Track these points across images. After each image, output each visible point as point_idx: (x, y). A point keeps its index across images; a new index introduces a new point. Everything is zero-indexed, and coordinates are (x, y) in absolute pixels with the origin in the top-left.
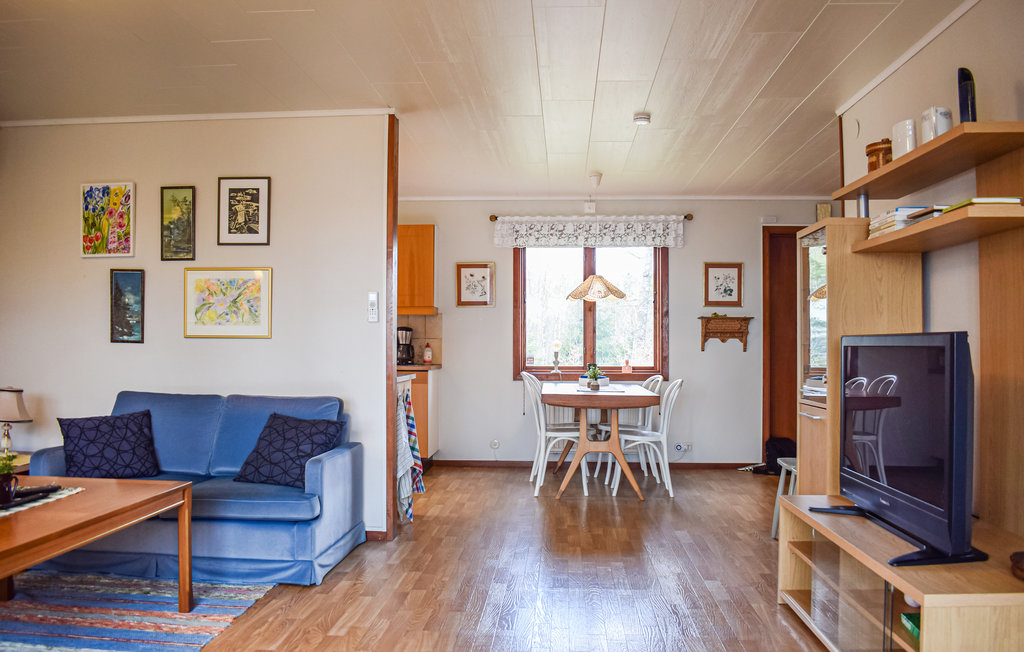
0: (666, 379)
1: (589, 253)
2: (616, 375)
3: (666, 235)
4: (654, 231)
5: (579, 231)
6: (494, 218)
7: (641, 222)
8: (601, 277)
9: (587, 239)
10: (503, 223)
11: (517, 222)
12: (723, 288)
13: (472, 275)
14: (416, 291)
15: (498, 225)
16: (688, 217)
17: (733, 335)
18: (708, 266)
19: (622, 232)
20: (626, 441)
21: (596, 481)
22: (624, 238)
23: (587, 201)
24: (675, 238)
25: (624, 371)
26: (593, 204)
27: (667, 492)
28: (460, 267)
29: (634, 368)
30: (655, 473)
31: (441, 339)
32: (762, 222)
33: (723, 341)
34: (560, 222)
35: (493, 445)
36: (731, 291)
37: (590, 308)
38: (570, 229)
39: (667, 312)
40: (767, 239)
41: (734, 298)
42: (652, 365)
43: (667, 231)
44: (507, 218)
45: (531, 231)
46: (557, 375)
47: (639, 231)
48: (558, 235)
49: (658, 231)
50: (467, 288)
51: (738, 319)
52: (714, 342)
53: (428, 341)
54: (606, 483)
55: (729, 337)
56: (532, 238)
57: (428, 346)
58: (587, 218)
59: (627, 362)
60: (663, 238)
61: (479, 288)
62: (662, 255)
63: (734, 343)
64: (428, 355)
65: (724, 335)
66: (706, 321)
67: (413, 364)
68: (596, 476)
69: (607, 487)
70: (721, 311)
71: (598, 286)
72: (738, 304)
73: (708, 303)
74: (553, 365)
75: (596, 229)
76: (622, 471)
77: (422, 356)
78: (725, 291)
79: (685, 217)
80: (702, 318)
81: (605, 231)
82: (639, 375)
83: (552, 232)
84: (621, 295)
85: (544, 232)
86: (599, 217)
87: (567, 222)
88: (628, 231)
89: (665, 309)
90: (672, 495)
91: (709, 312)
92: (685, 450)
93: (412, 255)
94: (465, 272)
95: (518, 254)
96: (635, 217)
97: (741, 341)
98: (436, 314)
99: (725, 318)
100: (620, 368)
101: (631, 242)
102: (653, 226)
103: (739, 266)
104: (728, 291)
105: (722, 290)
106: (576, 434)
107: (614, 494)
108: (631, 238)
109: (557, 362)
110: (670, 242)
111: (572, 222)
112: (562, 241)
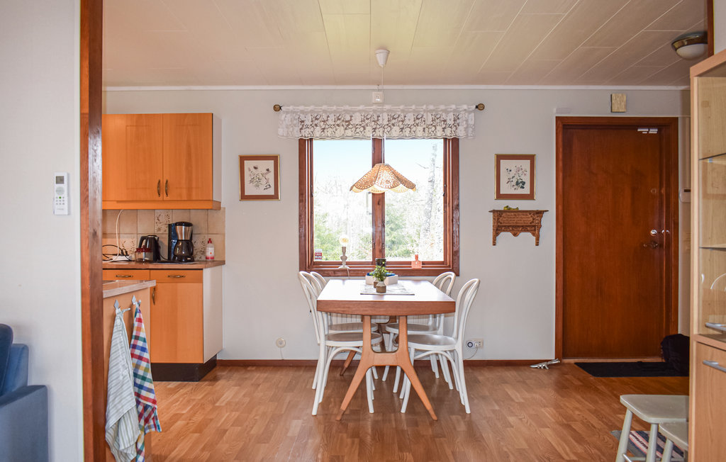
0: (457, 275)
1: (378, 144)
2: (406, 271)
3: (456, 125)
4: (445, 121)
5: (367, 121)
6: (277, 108)
7: (431, 111)
8: (388, 166)
9: (375, 129)
10: (287, 113)
11: (302, 112)
12: (515, 180)
13: (255, 168)
14: (194, 185)
15: (282, 115)
16: (480, 107)
17: (525, 228)
18: (500, 158)
19: (411, 122)
20: (417, 351)
21: (385, 386)
22: (414, 129)
23: (374, 90)
24: (466, 129)
25: (414, 266)
26: (381, 93)
27: (463, 407)
28: (243, 159)
29: (423, 263)
30: (448, 379)
31: (224, 235)
32: (555, 113)
33: (515, 235)
34: (346, 111)
35: (280, 344)
36: (524, 183)
37: (379, 201)
38: (357, 119)
39: (458, 205)
40: (560, 129)
41: (526, 191)
42: (442, 260)
43: (458, 121)
44: (291, 108)
45: (316, 122)
46: (345, 270)
47: (429, 122)
48: (345, 126)
49: (448, 122)
50: (251, 182)
51: (530, 212)
52: (505, 236)
53: (210, 236)
54: (395, 390)
55: (522, 231)
56: (318, 129)
57: (210, 241)
58: (374, 107)
59: (417, 257)
60: (454, 129)
61: (264, 181)
62: (453, 147)
63: (527, 237)
64: (210, 251)
65: (516, 229)
66: (498, 214)
67: (192, 260)
68: (384, 379)
69: (395, 396)
70: (514, 204)
71: (385, 176)
72: (530, 197)
73: (500, 196)
74: (341, 260)
75: (384, 119)
76: (412, 386)
77: (204, 253)
78: (517, 183)
79: (477, 107)
80: (494, 211)
81: (393, 121)
82: (429, 271)
83: (338, 122)
84: (411, 186)
85: (331, 122)
86: (387, 107)
87: (354, 112)
88: (417, 121)
89: (455, 203)
90: (468, 411)
91: (502, 205)
92: (477, 348)
93: (189, 146)
94: (248, 164)
95: (304, 146)
96: (424, 107)
97: (534, 235)
98: (217, 207)
99: (517, 211)
100: (410, 263)
101: (420, 133)
102: (444, 116)
103: (531, 158)
104: (521, 184)
105: (514, 183)
106: (360, 343)
107: (403, 410)
108: (420, 128)
109: (344, 258)
110: (461, 133)
111: (360, 111)
112: (349, 133)
